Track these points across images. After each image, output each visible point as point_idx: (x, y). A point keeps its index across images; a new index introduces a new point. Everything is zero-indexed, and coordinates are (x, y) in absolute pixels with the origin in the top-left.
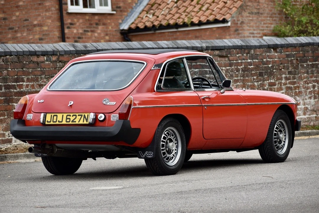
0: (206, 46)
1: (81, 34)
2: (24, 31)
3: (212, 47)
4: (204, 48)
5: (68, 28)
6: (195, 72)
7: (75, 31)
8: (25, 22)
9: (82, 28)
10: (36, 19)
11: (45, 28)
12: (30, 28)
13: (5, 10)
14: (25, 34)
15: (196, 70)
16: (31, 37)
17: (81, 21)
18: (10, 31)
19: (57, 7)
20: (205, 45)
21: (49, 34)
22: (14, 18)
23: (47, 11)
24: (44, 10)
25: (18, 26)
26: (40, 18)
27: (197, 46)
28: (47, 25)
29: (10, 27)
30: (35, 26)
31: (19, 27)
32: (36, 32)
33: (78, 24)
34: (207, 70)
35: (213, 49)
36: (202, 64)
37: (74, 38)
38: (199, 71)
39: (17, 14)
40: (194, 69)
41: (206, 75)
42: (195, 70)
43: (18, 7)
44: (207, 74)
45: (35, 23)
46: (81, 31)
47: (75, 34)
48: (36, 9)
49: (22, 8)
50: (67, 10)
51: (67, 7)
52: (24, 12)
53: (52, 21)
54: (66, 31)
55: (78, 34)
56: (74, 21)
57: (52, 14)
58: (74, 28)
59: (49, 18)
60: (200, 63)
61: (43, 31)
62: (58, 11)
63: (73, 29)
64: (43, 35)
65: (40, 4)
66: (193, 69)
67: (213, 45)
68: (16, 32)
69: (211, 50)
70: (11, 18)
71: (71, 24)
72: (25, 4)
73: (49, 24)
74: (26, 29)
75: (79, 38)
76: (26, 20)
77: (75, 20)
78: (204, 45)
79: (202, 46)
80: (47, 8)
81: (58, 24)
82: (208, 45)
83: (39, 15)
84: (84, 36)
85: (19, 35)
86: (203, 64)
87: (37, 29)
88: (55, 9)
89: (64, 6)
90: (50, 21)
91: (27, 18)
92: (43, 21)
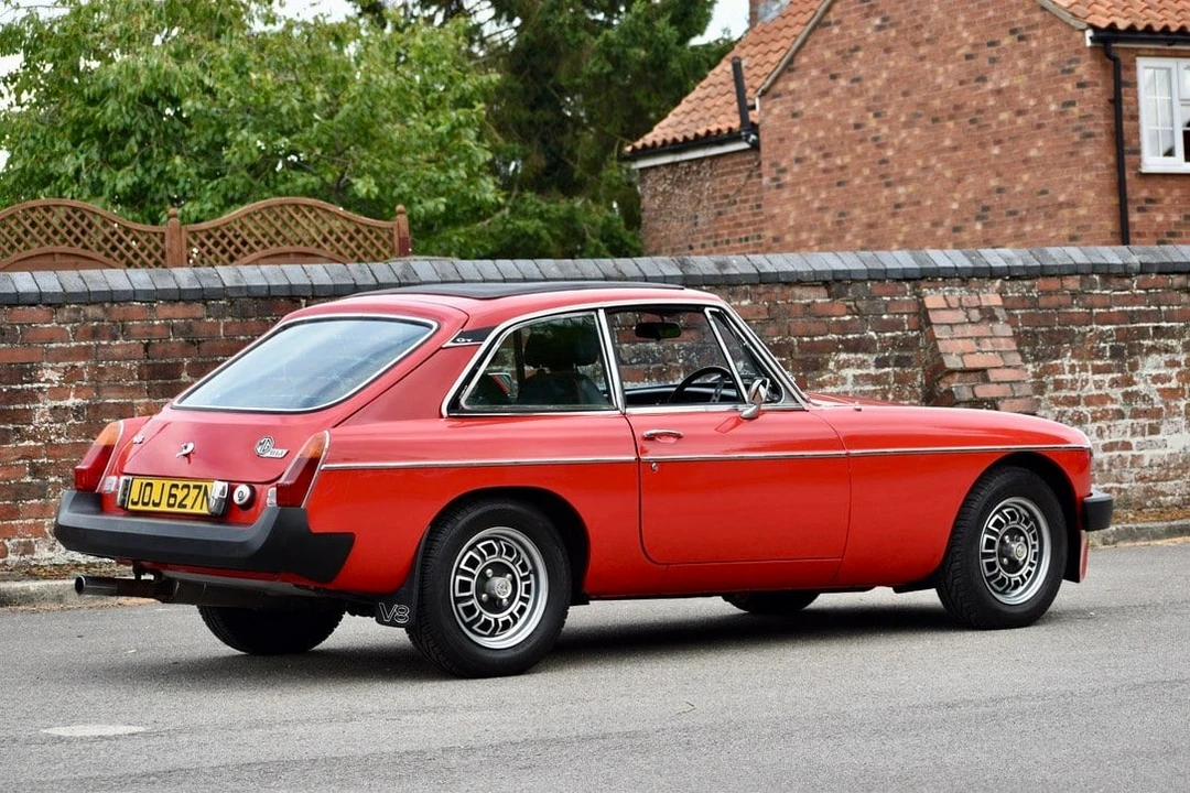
0: (1141, 264)
1: (1177, 224)
2: (1037, 218)
3: (1162, 264)
4: (1132, 268)
5: (1140, 210)
6: (1102, 332)
7: (1160, 218)
8: (1040, 197)
9: (1180, 210)
10: (1063, 190)
11: (1082, 212)
12: (1051, 210)
13: (1001, 169)
14: (1040, 227)
15: (1108, 327)
16: (1052, 234)
17: (1177, 193)
18: (1011, 218)
19: (1112, 159)
20: (1137, 261)
21: (1090, 226)
22: (1019, 188)
23: (1086, 169)
24: (1080, 168)
25: (1026, 206)
26: (1071, 187)
27: (1110, 262)
28: (1086, 205)
29: (1011, 209)
30: (1061, 205)
31: (1028, 210)
32: (1063, 221)
33: (1168, 200)
34: (1148, 325)
35: (1164, 270)
36: (1133, 311)
37: (1156, 234)
38: (1117, 330)
39: (1026, 177)
40: (1098, 324)
41: (1142, 342)
42: (1101, 328)
43: (1026, 161)
44: (1145, 339)
45: (1062, 198)
46: (1175, 218)
47: (1160, 225)
48: (1065, 165)
49: (1034, 165)
50: (1138, 165)
51: (1140, 160)
52: (1039, 174)
53: (1098, 194)
54: (1134, 217)
55: (1169, 224)
56: (1158, 193)
57: (1098, 176)
58: (1158, 209)
59: (1090, 186)
60: (1121, 308)
61: (1078, 218)
62: (1113, 170)
63: (1154, 213)
64: (1078, 228)
65: (1072, 154)
66: (1094, 326)
67: (1167, 260)
68: (1022, 220)
69: (1159, 273)
70: (1014, 187)
71: (1149, 201)
72: (1042, 153)
73: (1090, 201)
74: (1042, 214)
75: (1171, 234)
76: (1044, 192)
77: (1161, 191)
78: (1135, 260)
79: (1126, 262)
80: (1087, 162)
81: (1114, 201)
82: (1147, 259)
83: (1070, 180)
84: (1183, 231)
85: (1028, 228)
86: (1135, 308)
87: (1066, 212)
88: (1104, 165)
89: (1128, 158)
90: (1093, 195)
91: (1046, 188)
92: (1077, 194)
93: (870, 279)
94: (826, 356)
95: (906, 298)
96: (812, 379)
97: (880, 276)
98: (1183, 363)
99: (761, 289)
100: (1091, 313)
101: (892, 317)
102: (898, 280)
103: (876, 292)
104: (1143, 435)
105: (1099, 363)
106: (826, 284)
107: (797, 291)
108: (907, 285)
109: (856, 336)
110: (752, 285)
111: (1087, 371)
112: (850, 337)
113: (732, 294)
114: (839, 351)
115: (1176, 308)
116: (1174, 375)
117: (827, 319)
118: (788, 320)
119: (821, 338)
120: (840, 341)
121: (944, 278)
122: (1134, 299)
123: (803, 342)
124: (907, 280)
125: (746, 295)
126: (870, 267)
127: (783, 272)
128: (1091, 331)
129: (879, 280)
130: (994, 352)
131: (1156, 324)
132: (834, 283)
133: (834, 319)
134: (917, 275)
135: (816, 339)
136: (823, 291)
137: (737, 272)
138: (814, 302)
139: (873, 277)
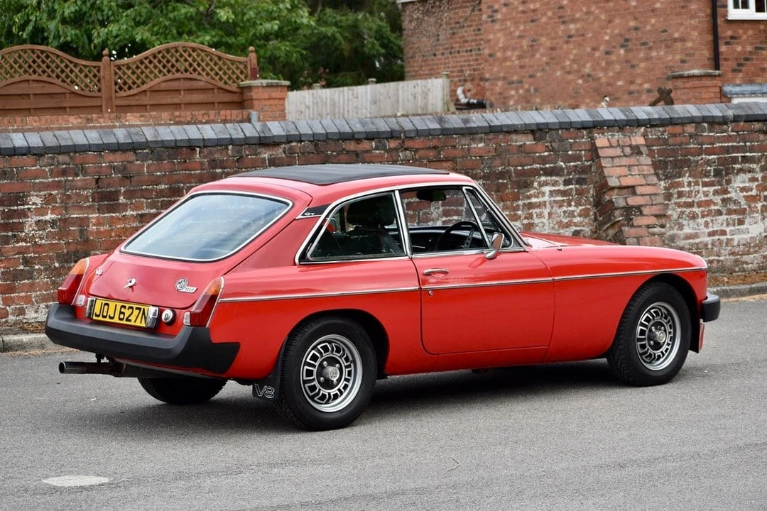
0: (734, 116)
1: (750, 53)
2: (660, 48)
3: (747, 115)
4: (728, 118)
5: (727, 43)
6: (709, 160)
7: (739, 49)
8: (662, 34)
9: (752, 44)
10: (677, 30)
11: (689, 44)
12: (669, 43)
13: (637, 15)
14: (662, 53)
15: (712, 157)
16: (669, 58)
17: (750, 32)
18: (643, 47)
19: (709, 11)
20: (732, 114)
21: (694, 54)
22: (648, 28)
23: (692, 17)
24: (688, 16)
25: (653, 40)
26: (682, 29)
27: (714, 115)
28: (692, 40)
29: (643, 41)
30: (675, 40)
31: (654, 42)
32: (677, 50)
33: (744, 37)
34: (738, 155)
35: (751, 119)
36: (728, 146)
37: (737, 59)
38: (718, 159)
39: (653, 21)
40: (706, 155)
41: (734, 166)
42: (708, 157)
43: (653, 10)
44: (735, 164)
45: (676, 35)
46: (749, 48)
47: (739, 53)
48: (678, 14)
49: (659, 13)
50: (725, 15)
51: (727, 11)
52: (661, 20)
53: (700, 34)
54: (723, 48)
55: (745, 52)
56: (738, 33)
57: (699, 22)
58: (738, 43)
59: (695, 28)
60: (721, 144)
61: (687, 49)
62: (709, 18)
63: (736, 46)
64: (686, 55)
65: (683, 7)
66: (704, 156)
67: (750, 112)
68: (650, 48)
69: (745, 121)
70: (645, 27)
71: (732, 38)
72: (664, 6)
73: (694, 38)
74: (664, 45)
75: (746, 59)
76: (665, 31)
77: (740, 31)
78: (730, 113)
79: (724, 114)
80: (693, 12)
81: (710, 38)
82: (738, 112)
83: (681, 24)
84: (754, 57)
85: (654, 54)
86: (730, 144)
87: (679, 45)
88: (704, 15)
89: (720, 10)
90: (696, 34)
91: (667, 28)
92: (687, 33)
93: (561, 128)
94: (532, 179)
95: (584, 140)
96: (523, 193)
97: (567, 126)
98: (760, 179)
99: (491, 136)
100: (702, 148)
101: (574, 152)
102: (579, 129)
103: (565, 136)
104: (734, 225)
105: (706, 180)
106: (533, 132)
107: (514, 137)
108: (585, 132)
109: (552, 165)
110: (485, 133)
111: (699, 185)
112: (547, 166)
113: (473, 139)
114: (540, 175)
115: (756, 143)
116: (754, 186)
117: (533, 155)
118: (508, 156)
119: (529, 167)
120: (542, 169)
121: (608, 127)
122: (729, 138)
123: (517, 170)
124: (584, 128)
125: (481, 140)
126: (561, 121)
127: (505, 125)
128: (702, 159)
129: (566, 129)
130: (639, 175)
131: (743, 155)
132: (538, 131)
133: (537, 154)
134: (591, 125)
135: (526, 168)
136: (531, 137)
137: (476, 126)
138: (525, 144)
139: (562, 127)
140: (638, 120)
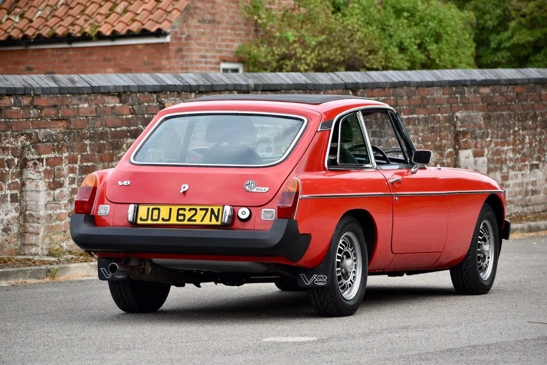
0: (255, 85)
3: (264, 85)
4: (251, 87)
20: (252, 83)
27: (241, 83)
35: (265, 89)
67: (265, 82)
78: (251, 82)
79: (248, 83)
82: (257, 82)
93: (139, 92)
94: (122, 140)
95: (155, 104)
96: (116, 155)
97: (142, 89)
99: (92, 97)
101: (149, 116)
102: (151, 93)
103: (142, 99)
106: (119, 95)
107: (107, 99)
108: (155, 96)
109: (135, 128)
110: (89, 94)
112: (132, 128)
113: (80, 99)
114: (127, 137)
117: (121, 117)
118: (105, 117)
119: (120, 129)
120: (129, 131)
121: (170, 92)
123: (112, 131)
124: (154, 92)
125: (87, 101)
126: (139, 84)
127: (102, 86)
129: (142, 92)
131: (262, 126)
132: (121, 93)
133: (124, 116)
134: (159, 90)
135: (117, 129)
136: (117, 100)
137: (81, 86)
138: (115, 106)
139: (140, 90)
140: (190, 86)
